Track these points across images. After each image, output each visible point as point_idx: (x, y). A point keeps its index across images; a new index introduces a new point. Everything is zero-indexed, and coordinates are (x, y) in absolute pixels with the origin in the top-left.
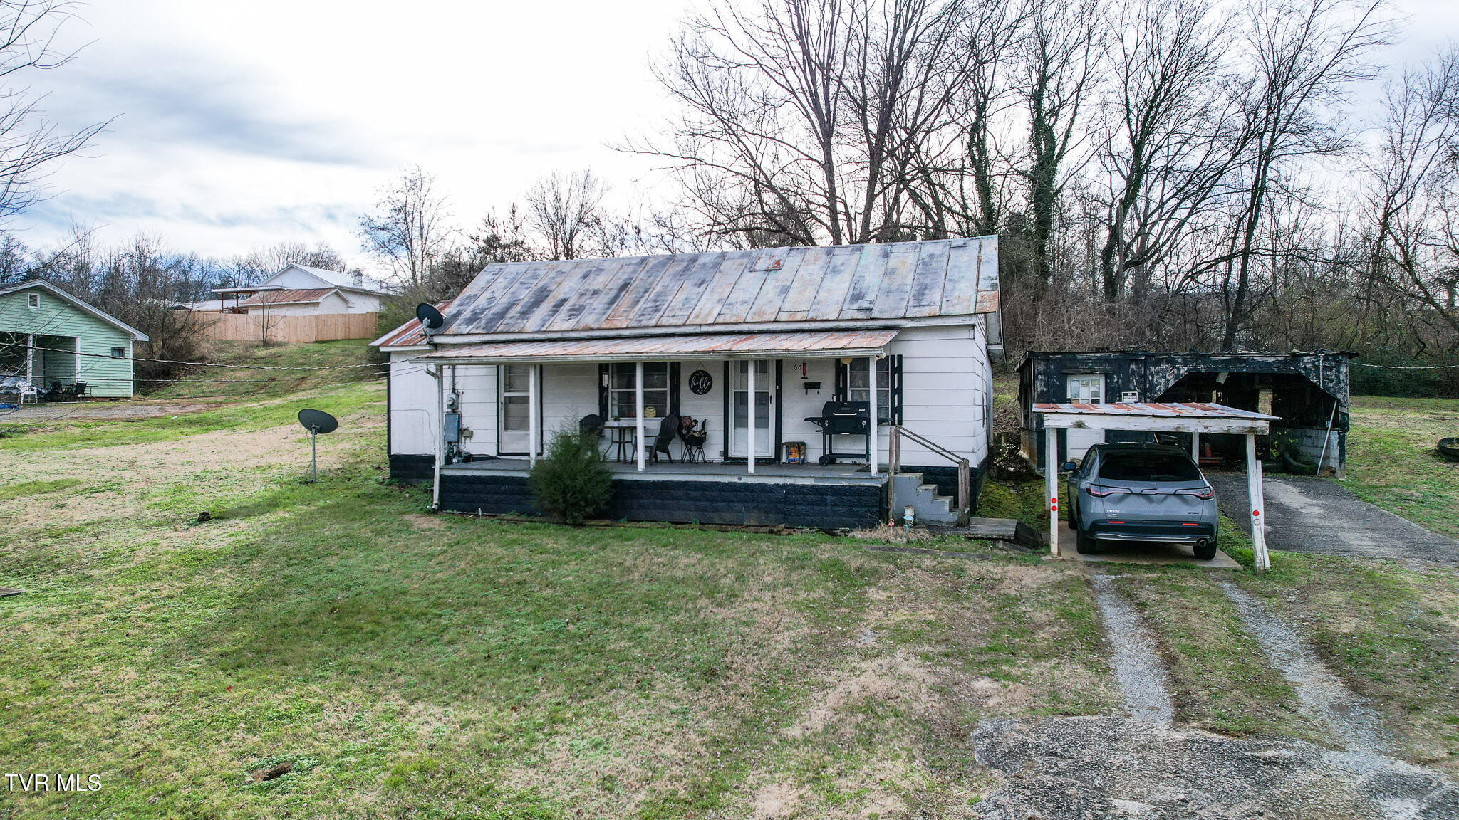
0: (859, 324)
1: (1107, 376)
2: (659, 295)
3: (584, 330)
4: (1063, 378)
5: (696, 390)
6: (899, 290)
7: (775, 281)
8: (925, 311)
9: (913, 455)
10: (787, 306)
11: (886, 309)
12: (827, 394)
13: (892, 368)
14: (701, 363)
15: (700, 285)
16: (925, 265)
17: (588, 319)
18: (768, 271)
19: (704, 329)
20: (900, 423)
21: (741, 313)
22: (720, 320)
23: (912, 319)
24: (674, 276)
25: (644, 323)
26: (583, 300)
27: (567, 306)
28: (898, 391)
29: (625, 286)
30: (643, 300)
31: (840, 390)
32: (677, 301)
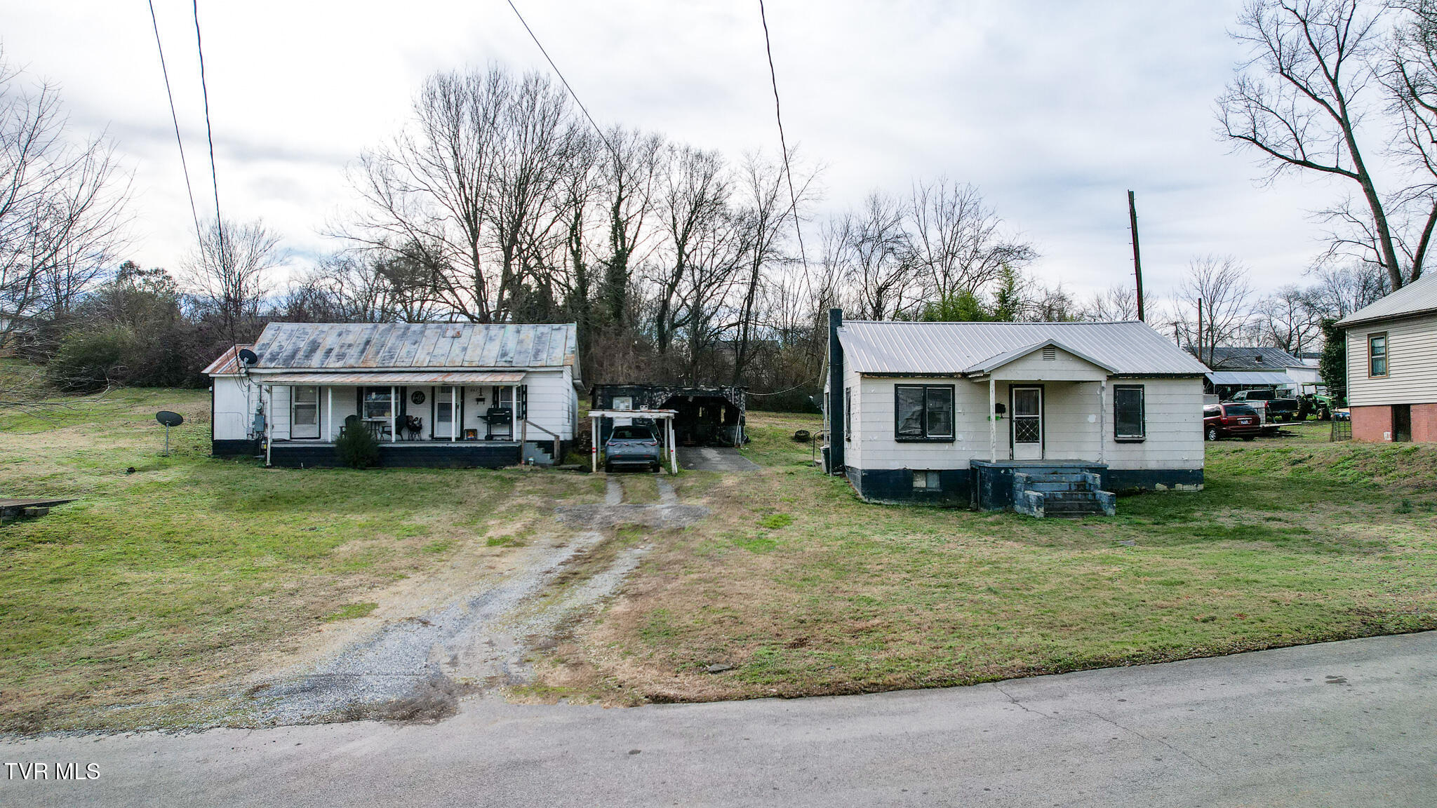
0: (506, 369)
1: (633, 397)
2: (391, 348)
3: (349, 368)
4: (611, 398)
5: (415, 402)
6: (526, 352)
7: (458, 344)
8: (539, 364)
9: (534, 434)
10: (467, 358)
11: (519, 362)
12: (488, 404)
13: (523, 391)
14: (419, 387)
15: (415, 344)
16: (539, 338)
17: (352, 362)
18: (453, 337)
19: (422, 369)
20: (526, 418)
21: (442, 361)
22: (431, 365)
23: (533, 367)
24: (398, 337)
25: (386, 365)
26: (343, 350)
27: (334, 353)
28: (525, 403)
29: (368, 342)
30: (382, 351)
31: (495, 402)
32: (404, 352)
